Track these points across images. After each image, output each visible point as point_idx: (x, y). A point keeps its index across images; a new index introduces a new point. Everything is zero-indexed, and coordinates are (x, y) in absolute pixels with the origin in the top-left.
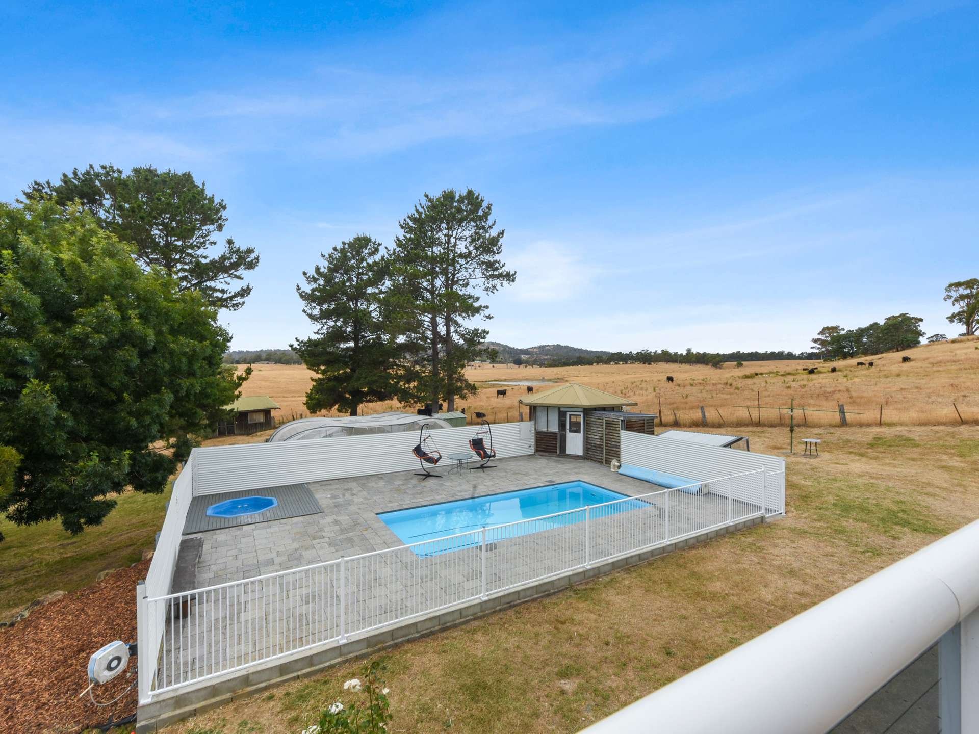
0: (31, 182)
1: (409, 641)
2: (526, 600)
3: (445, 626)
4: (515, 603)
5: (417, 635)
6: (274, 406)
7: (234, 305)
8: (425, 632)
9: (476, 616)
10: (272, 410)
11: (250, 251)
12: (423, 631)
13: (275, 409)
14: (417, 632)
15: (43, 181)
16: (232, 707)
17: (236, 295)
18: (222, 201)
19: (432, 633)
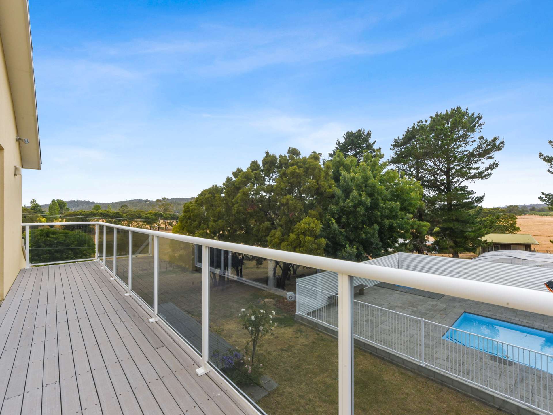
0: (393, 140)
1: (371, 353)
2: (459, 390)
3: (392, 361)
4: (449, 385)
5: (376, 354)
6: (533, 242)
7: (485, 176)
8: (380, 356)
9: (413, 370)
10: (531, 245)
11: (496, 139)
12: (380, 354)
13: (534, 244)
14: (377, 353)
15: (397, 138)
16: (311, 330)
17: (487, 170)
18: (479, 114)
19: (383, 359)
